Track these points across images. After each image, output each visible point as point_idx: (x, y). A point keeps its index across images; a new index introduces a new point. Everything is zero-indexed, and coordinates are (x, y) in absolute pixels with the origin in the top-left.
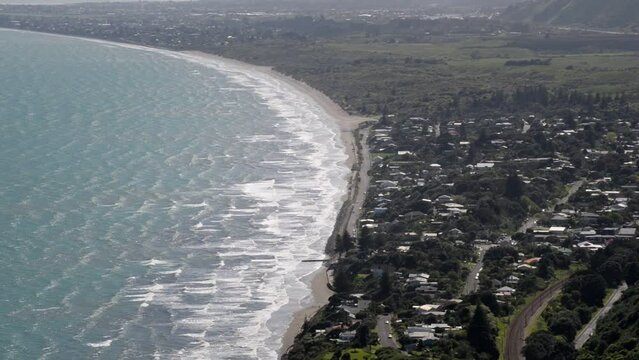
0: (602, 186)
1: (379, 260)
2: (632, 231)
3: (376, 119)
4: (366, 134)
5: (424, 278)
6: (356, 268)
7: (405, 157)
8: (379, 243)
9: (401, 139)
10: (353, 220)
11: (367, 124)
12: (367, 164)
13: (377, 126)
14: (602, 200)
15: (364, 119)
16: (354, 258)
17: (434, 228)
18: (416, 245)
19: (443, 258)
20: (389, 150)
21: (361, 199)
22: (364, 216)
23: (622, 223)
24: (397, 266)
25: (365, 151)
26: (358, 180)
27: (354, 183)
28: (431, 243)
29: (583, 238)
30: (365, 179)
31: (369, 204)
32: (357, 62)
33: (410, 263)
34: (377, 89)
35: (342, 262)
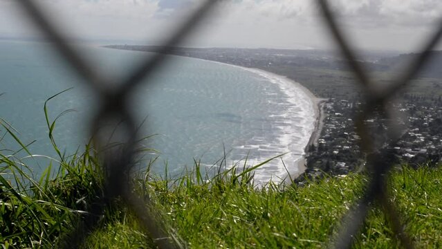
0: (415, 132)
1: (325, 156)
2: (425, 150)
3: (327, 99)
4: (323, 105)
5: (343, 164)
6: (317, 159)
7: (338, 116)
8: (326, 149)
9: (337, 108)
10: (316, 140)
11: (324, 101)
12: (323, 118)
13: (327, 102)
14: (415, 138)
15: (322, 99)
16: (316, 155)
17: (348, 145)
18: (341, 151)
19: (351, 157)
20: (332, 112)
21: (319, 132)
22: (321, 138)
23: (422, 147)
24: (333, 159)
25: (322, 112)
26: (319, 123)
27: (317, 125)
28: (347, 151)
29: (406, 152)
30: (322, 123)
31: (323, 133)
32: (321, 76)
33: (338, 158)
34: (328, 87)
35: (311, 156)
